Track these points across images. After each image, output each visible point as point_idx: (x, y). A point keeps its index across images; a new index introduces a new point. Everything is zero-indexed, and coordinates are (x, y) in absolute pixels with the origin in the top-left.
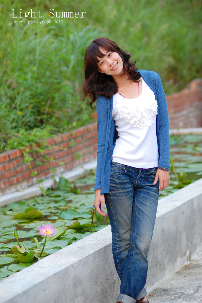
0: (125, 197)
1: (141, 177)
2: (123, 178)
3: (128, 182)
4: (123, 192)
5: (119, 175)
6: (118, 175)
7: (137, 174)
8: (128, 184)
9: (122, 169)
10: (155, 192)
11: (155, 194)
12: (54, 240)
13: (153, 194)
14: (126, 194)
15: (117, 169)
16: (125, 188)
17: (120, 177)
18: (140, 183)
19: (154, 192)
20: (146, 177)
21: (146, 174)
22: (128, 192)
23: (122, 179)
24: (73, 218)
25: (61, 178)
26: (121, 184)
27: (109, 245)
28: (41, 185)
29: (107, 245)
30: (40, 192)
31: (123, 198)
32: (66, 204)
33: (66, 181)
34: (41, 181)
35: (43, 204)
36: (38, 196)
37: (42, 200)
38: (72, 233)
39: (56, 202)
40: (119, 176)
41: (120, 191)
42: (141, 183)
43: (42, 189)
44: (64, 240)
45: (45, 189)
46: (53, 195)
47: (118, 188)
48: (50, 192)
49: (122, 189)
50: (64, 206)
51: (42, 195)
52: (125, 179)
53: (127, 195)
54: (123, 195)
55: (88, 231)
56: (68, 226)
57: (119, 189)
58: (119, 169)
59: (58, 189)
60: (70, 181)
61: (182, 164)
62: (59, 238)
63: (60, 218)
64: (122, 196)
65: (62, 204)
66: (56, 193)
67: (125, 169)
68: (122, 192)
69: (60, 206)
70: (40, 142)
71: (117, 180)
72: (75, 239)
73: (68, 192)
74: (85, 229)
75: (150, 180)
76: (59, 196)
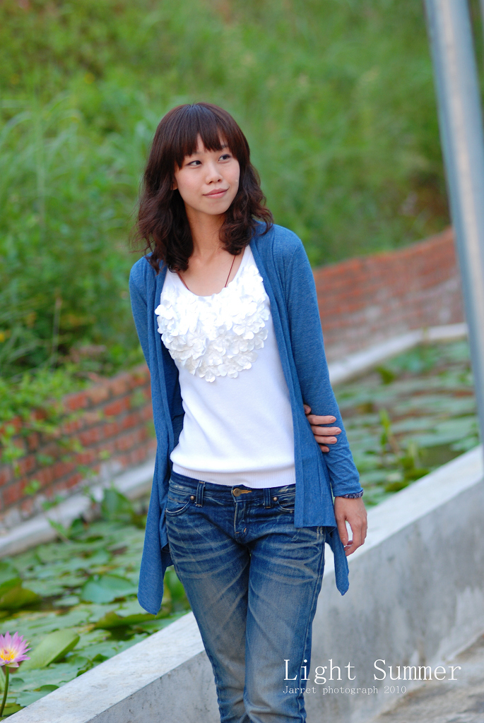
0: (204, 576)
1: (246, 516)
2: (191, 524)
3: (206, 535)
4: (198, 562)
5: (180, 515)
6: (176, 515)
7: (232, 509)
8: (208, 540)
9: (187, 500)
10: (288, 558)
11: (285, 564)
12: (48, 665)
13: (279, 565)
14: (207, 566)
15: (174, 498)
16: (200, 552)
17: (183, 521)
18: (247, 531)
19: (285, 557)
20: (262, 511)
21: (261, 506)
22: (212, 560)
23: (188, 527)
24: (111, 598)
25: (106, 492)
26: (187, 540)
27: (171, 671)
28: (54, 515)
29: (166, 672)
30: (51, 533)
31: (199, 576)
32: (110, 559)
33: (121, 497)
34: (54, 504)
35: (54, 562)
36: (46, 544)
37: (55, 553)
38: (100, 642)
39: (86, 555)
40: (180, 517)
41: (190, 558)
42: (251, 530)
43: (54, 525)
44: (73, 663)
45: (67, 524)
46: (84, 537)
47: (184, 550)
48: (80, 528)
49: (194, 552)
50: (105, 565)
51: (58, 540)
52: (197, 526)
53: (208, 568)
54: (199, 568)
55: (141, 632)
56: (94, 623)
57: (187, 553)
58: (179, 499)
59: (99, 519)
60: (131, 495)
61: (424, 423)
62: (61, 659)
63: (83, 602)
64: (198, 572)
65: (100, 559)
66: (95, 530)
67: (192, 497)
68: (193, 560)
69: (93, 566)
70: (47, 405)
71: (176, 529)
72: (100, 659)
73: (126, 524)
74: (135, 627)
75: (278, 517)
76: (98, 538)
